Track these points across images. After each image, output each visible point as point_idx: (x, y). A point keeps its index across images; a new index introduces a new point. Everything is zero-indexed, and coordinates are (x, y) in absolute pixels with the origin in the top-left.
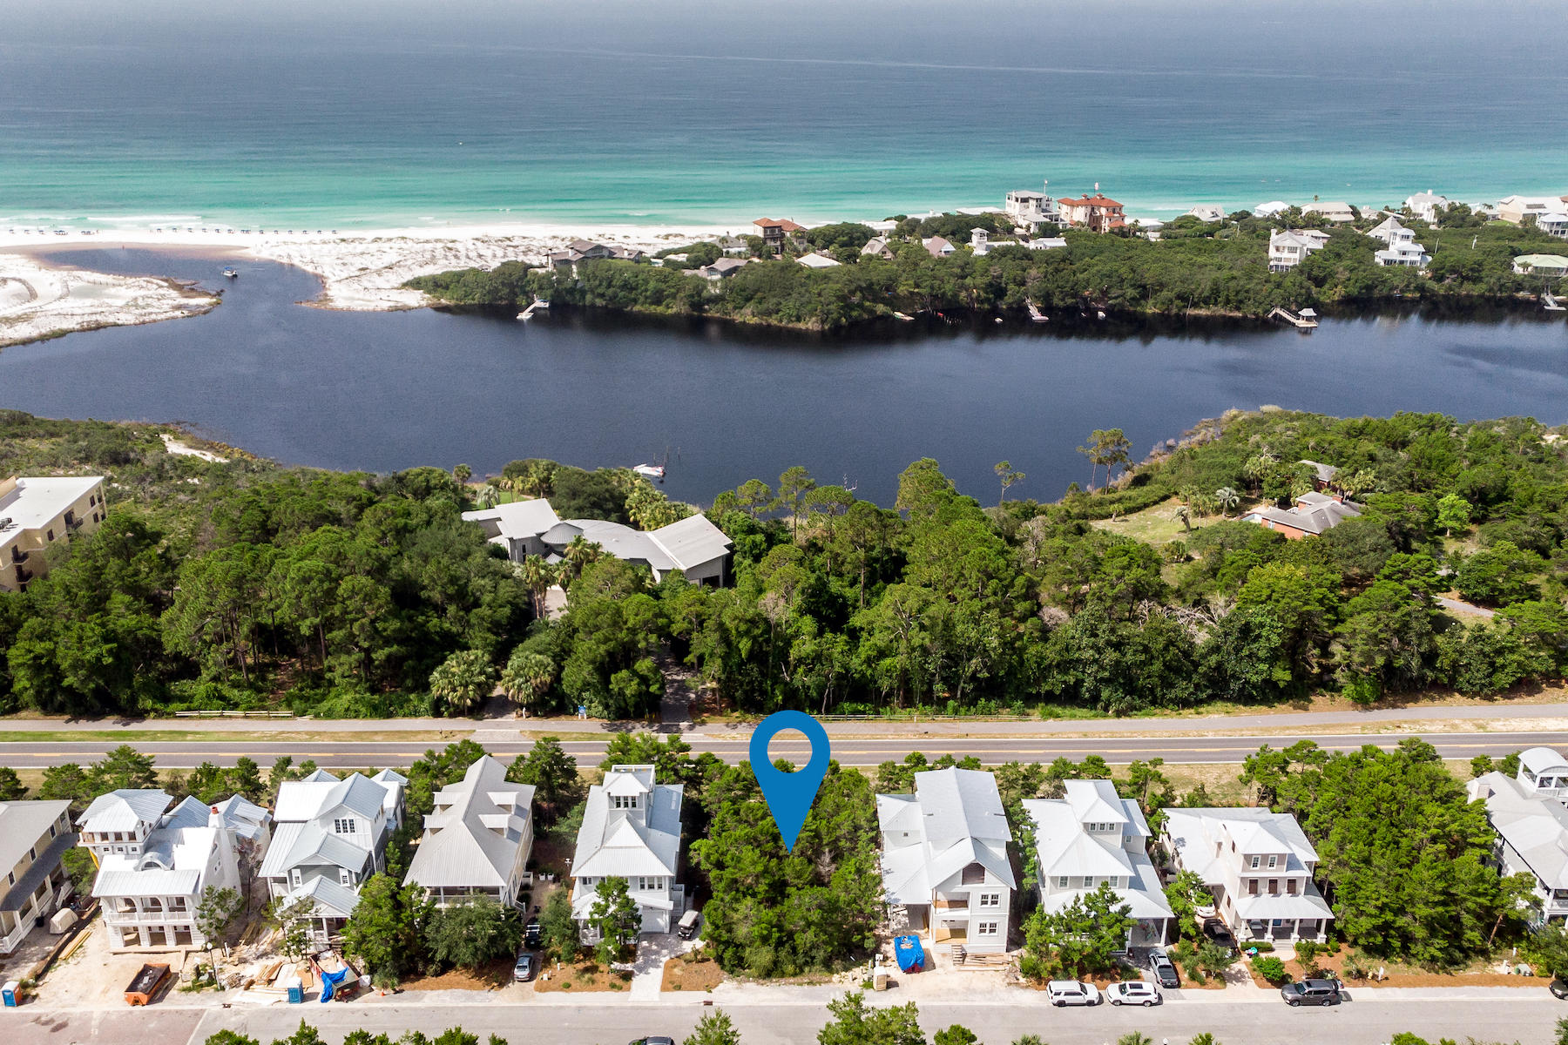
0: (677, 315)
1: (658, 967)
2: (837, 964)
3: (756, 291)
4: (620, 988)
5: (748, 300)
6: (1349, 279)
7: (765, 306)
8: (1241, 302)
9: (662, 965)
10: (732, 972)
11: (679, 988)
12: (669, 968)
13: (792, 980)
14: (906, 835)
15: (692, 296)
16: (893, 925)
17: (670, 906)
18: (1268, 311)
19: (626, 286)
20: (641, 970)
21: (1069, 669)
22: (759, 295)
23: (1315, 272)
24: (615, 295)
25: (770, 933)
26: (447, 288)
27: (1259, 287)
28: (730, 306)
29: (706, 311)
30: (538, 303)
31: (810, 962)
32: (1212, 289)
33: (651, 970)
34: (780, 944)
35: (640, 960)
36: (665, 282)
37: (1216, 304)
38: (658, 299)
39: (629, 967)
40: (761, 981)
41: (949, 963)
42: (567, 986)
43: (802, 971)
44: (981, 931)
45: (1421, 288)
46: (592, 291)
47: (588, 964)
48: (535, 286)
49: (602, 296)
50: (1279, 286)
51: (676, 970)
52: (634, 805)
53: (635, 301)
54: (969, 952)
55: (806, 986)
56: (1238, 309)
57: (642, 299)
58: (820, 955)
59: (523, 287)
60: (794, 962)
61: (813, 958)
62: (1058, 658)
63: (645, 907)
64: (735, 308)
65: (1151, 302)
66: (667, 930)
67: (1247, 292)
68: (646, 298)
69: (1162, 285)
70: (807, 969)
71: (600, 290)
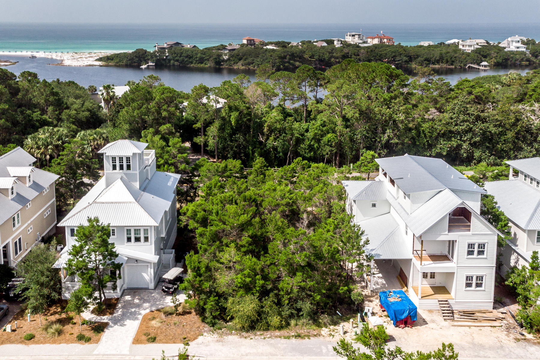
0: (210, 67)
1: (137, 319)
2: (325, 318)
3: (244, 56)
4: (88, 340)
5: (240, 60)
6: (497, 56)
7: (247, 61)
8: (453, 62)
9: (140, 317)
10: (213, 325)
11: (153, 340)
12: (147, 319)
13: (277, 333)
14: (374, 205)
15: (216, 59)
16: (372, 286)
17: (155, 259)
18: (465, 65)
19: (188, 56)
20: (116, 321)
21: (451, 137)
22: (245, 57)
23: (482, 53)
24: (183, 60)
25: (254, 282)
26: (112, 60)
27: (460, 56)
28: (232, 63)
29: (222, 65)
30: (150, 64)
31: (297, 314)
32: (440, 57)
33: (128, 322)
34: (264, 293)
35: (119, 312)
36: (205, 54)
37: (442, 62)
38: (201, 61)
39: (105, 319)
40: (244, 334)
41: (439, 318)
42: (31, 338)
43: (288, 324)
44: (469, 285)
45: (528, 60)
46: (174, 60)
47: (64, 316)
48: (149, 57)
49: (177, 61)
50: (469, 56)
51: (153, 322)
52: (129, 167)
53: (192, 63)
54: (455, 308)
55: (293, 340)
56: (452, 64)
57: (195, 62)
58: (307, 306)
59: (144, 58)
60: (280, 314)
61: (299, 310)
62: (444, 129)
63: (130, 260)
64: (234, 63)
65: (413, 63)
66: (152, 286)
67: (455, 57)
68: (196, 61)
69: (418, 56)
70: (293, 322)
71: (177, 58)
